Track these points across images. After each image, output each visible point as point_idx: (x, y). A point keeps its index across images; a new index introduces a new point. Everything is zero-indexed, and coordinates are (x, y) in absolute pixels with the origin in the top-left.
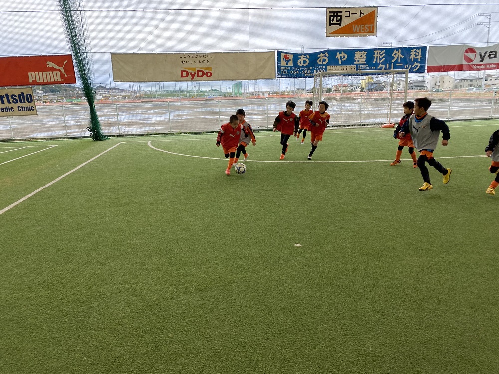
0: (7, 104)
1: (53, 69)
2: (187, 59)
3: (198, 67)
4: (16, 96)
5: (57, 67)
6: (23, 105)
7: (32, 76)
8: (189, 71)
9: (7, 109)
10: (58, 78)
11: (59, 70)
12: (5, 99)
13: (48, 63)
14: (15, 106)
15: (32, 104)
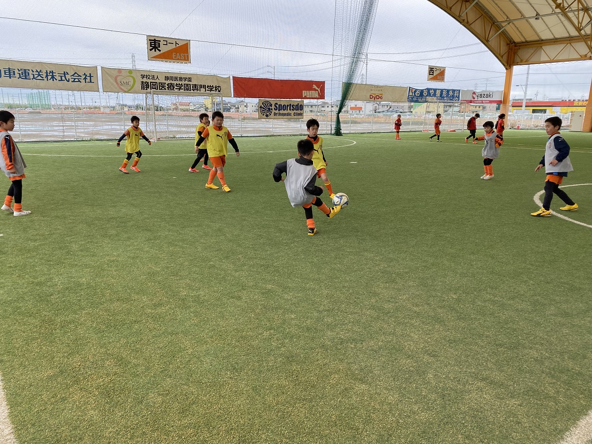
0: (289, 111)
1: (315, 90)
2: (373, 89)
3: (377, 93)
4: (294, 105)
5: (317, 88)
6: (297, 112)
7: (305, 93)
8: (373, 95)
9: (289, 114)
10: (317, 95)
11: (317, 90)
12: (289, 107)
13: (314, 85)
14: (292, 112)
15: (302, 112)
